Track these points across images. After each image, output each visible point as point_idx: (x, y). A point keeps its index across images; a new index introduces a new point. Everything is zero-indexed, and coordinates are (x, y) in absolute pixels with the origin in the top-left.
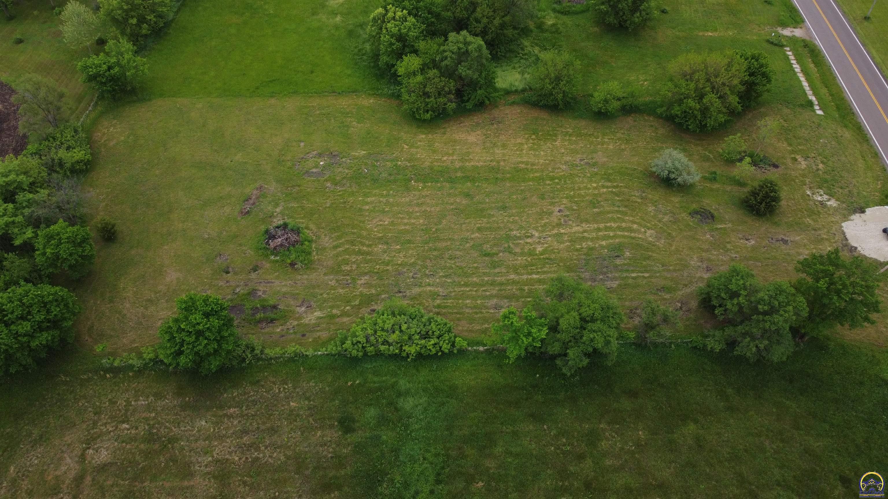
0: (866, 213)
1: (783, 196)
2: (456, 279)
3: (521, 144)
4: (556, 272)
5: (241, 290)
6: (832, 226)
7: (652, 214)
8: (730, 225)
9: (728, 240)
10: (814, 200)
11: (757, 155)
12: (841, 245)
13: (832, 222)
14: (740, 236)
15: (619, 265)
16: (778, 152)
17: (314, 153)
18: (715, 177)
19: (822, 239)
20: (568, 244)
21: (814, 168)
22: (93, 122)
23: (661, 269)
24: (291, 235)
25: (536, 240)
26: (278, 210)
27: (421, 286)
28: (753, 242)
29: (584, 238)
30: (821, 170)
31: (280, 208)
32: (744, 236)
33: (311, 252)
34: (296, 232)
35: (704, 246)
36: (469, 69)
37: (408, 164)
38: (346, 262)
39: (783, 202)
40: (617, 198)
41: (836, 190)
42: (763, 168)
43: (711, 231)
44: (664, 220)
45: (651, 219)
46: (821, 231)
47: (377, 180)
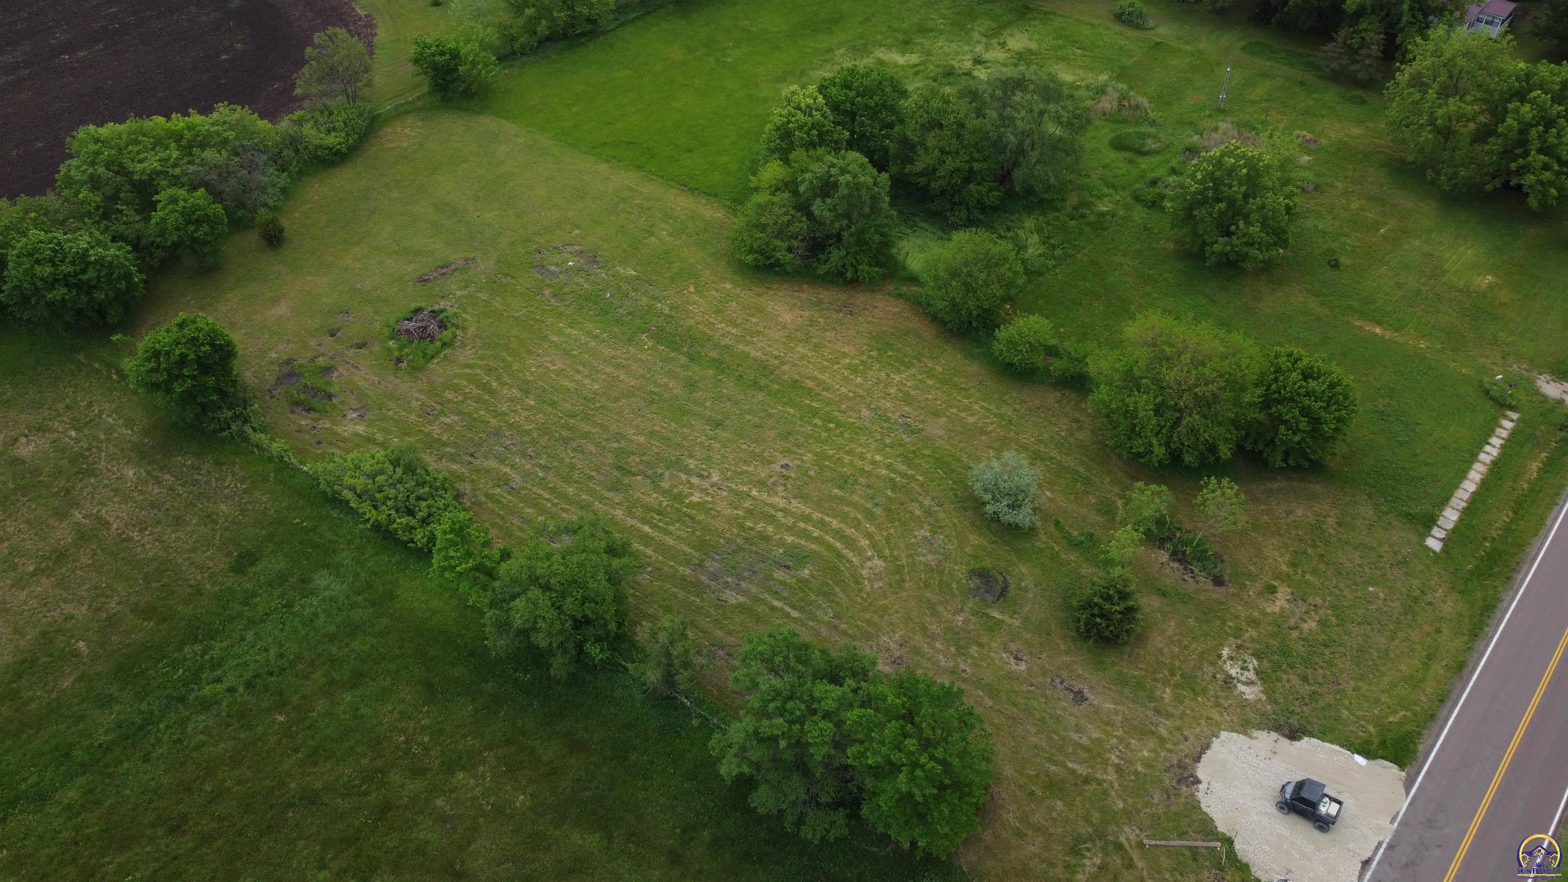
0: (1296, 743)
1: (1170, 632)
2: (550, 477)
3: (845, 355)
4: (679, 538)
5: (321, 361)
6: (1199, 724)
7: (913, 540)
8: (1017, 623)
9: (984, 640)
10: (1221, 668)
11: (1197, 545)
12: (1176, 762)
13: (1208, 718)
14: (1013, 647)
15: (773, 579)
16: (1255, 564)
17: (577, 248)
18: (1081, 543)
19: (1153, 733)
20: (741, 513)
21: (1292, 622)
22: (398, 114)
23: (826, 619)
24: (433, 327)
25: (705, 484)
26: (459, 293)
27: (502, 462)
28: (1023, 667)
29: (771, 519)
30: (1301, 631)
31: (464, 293)
32: (1019, 650)
33: (433, 357)
34: (442, 326)
35: (935, 627)
36: (830, 210)
37: (667, 312)
38: (456, 389)
39: (1157, 641)
40: (889, 493)
41: (1285, 677)
42: (1192, 572)
43: (974, 613)
44: (921, 558)
45: (902, 546)
46: (1167, 720)
47: (606, 313)
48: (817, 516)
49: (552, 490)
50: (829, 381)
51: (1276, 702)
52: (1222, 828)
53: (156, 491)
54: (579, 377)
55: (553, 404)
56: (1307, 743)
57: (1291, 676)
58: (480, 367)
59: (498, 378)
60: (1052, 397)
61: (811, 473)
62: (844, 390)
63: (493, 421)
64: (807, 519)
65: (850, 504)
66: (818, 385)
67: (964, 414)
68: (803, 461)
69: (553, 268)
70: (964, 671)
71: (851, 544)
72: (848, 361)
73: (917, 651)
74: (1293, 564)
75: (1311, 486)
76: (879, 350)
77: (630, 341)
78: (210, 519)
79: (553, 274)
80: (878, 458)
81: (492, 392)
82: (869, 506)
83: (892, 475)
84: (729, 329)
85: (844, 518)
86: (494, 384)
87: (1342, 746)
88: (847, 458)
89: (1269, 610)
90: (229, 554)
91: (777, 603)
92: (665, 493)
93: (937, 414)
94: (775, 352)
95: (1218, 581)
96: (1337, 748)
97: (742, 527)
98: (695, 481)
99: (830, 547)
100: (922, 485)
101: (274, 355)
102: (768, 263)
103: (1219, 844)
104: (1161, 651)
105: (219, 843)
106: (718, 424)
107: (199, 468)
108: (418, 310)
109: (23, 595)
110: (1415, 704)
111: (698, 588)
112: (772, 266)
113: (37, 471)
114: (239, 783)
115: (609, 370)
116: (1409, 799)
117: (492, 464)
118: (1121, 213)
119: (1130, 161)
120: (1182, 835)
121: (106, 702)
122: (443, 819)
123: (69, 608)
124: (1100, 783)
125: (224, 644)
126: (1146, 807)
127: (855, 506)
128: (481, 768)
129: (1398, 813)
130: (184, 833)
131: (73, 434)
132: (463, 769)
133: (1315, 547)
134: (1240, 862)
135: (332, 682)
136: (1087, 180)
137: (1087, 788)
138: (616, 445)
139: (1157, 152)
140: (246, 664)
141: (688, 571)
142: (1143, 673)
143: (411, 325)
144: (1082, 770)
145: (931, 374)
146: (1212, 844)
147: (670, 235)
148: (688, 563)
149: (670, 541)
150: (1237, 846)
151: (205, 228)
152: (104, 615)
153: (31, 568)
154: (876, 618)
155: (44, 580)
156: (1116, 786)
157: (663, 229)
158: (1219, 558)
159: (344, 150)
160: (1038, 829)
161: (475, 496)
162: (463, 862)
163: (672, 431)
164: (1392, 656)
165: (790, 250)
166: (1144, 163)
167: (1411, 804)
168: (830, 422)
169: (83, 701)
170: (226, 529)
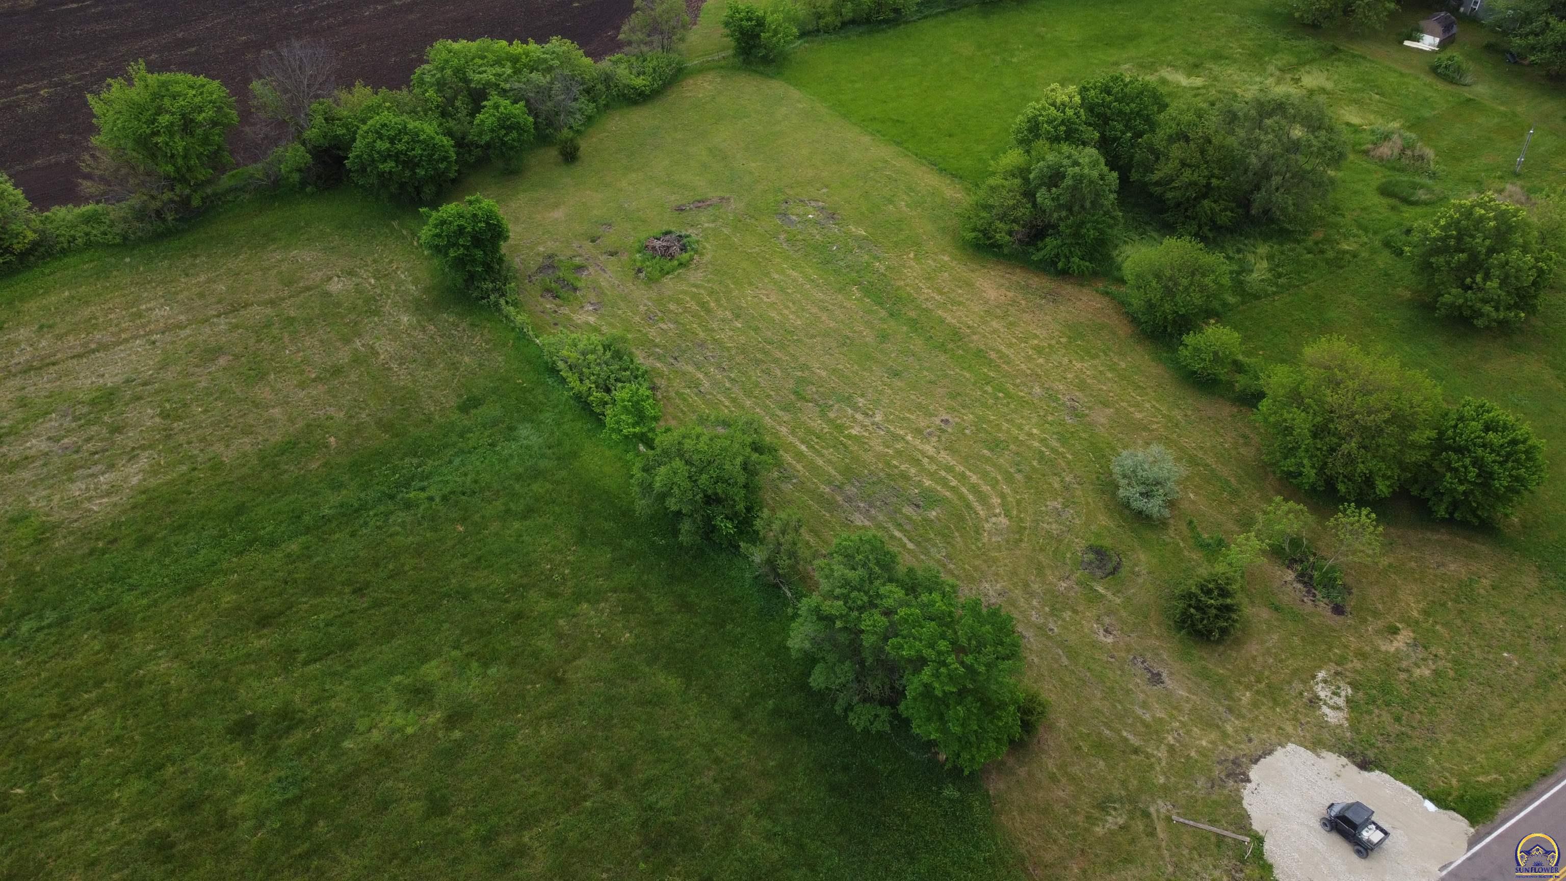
0: (1365, 773)
1: (1269, 644)
2: (735, 389)
3: (1036, 336)
4: (830, 462)
5: (577, 261)
6: (1268, 731)
7: (1043, 508)
8: (1118, 601)
9: (1080, 608)
10: (1311, 688)
11: (1326, 572)
12: (1231, 757)
13: (1280, 728)
14: (1107, 620)
15: (901, 513)
16: (1384, 603)
17: (820, 204)
18: (1209, 545)
19: (1218, 727)
20: (891, 452)
21: (1404, 664)
22: (702, 70)
23: (938, 556)
24: (675, 248)
25: (867, 422)
26: (706, 225)
27: (699, 368)
28: (1110, 640)
29: (918, 462)
30: (1411, 676)
31: (711, 225)
32: (1111, 625)
33: (668, 273)
34: (683, 249)
35: (1036, 586)
36: (1053, 199)
37: (882, 270)
38: (679, 302)
39: (1253, 648)
40: (1035, 463)
41: (1376, 711)
42: (1314, 595)
43: (1079, 583)
44: (1045, 525)
45: (1031, 511)
46: (1237, 719)
47: (828, 262)
48: (960, 468)
49: (734, 400)
50: (1012, 356)
51: (1358, 732)
52: (1257, 826)
53: (421, 336)
54: (786, 312)
55: (757, 330)
56: (1376, 776)
57: (1384, 713)
58: (705, 288)
59: (717, 301)
60: (1226, 410)
61: (967, 432)
62: (1023, 366)
63: (702, 335)
64: (949, 469)
65: (994, 465)
66: (1000, 358)
67: (1132, 410)
68: (963, 420)
69: (794, 217)
70: (1051, 630)
71: (983, 499)
72: (1036, 342)
73: (1013, 603)
74: (1426, 613)
75: (1476, 545)
76: (1070, 337)
77: (840, 290)
78: (454, 366)
79: (792, 222)
80: (1035, 431)
81: (708, 311)
82: (1012, 470)
83: (1043, 449)
84: (935, 295)
85: (984, 475)
86: (712, 304)
87: (1415, 789)
88: (1005, 426)
89: (1383, 648)
90: (460, 396)
91: (897, 534)
92: (830, 421)
93: (1106, 405)
94: (970, 323)
95: (1338, 610)
96: (1409, 789)
97: (888, 464)
98: (859, 417)
99: (962, 497)
100: (1068, 463)
101: (541, 249)
102: (988, 242)
103: (1248, 839)
104: (1254, 658)
105: (386, 609)
106: (896, 374)
107: (458, 326)
108: (667, 233)
109: (302, 394)
110: (1513, 772)
111: (831, 505)
112: (993, 245)
113: (338, 305)
114: (414, 569)
115: (814, 310)
116: (1469, 854)
117: (690, 369)
118: (1365, 254)
119: (1393, 208)
120: (1212, 822)
121: (337, 486)
122: (560, 636)
123: (332, 411)
124: (1148, 756)
125: (436, 463)
126: (1186, 789)
127: (998, 467)
128: (603, 604)
129: (1451, 863)
130: (363, 596)
131: (373, 281)
132: (589, 601)
133: (1457, 601)
134: (1265, 861)
135: (508, 511)
136: (1339, 219)
137: (1134, 757)
138: (799, 374)
139: (1426, 203)
140: (447, 482)
141: (827, 490)
142: (1229, 673)
143: (658, 244)
144: (1134, 741)
145: (1112, 369)
146: (1240, 838)
147: (907, 206)
148: (829, 483)
149: (820, 462)
150: (1267, 846)
151: (514, 134)
152: (355, 421)
153: (313, 376)
154: (984, 567)
155: (320, 387)
156: (1164, 763)
157: (903, 200)
158: (1347, 589)
159: (647, 92)
160: (1072, 779)
161: (667, 391)
162: (564, 672)
163: (853, 372)
164: (1505, 722)
165: (1010, 233)
166: (1408, 213)
167: (1469, 859)
168: (1000, 391)
169: (321, 481)
170: (464, 376)
